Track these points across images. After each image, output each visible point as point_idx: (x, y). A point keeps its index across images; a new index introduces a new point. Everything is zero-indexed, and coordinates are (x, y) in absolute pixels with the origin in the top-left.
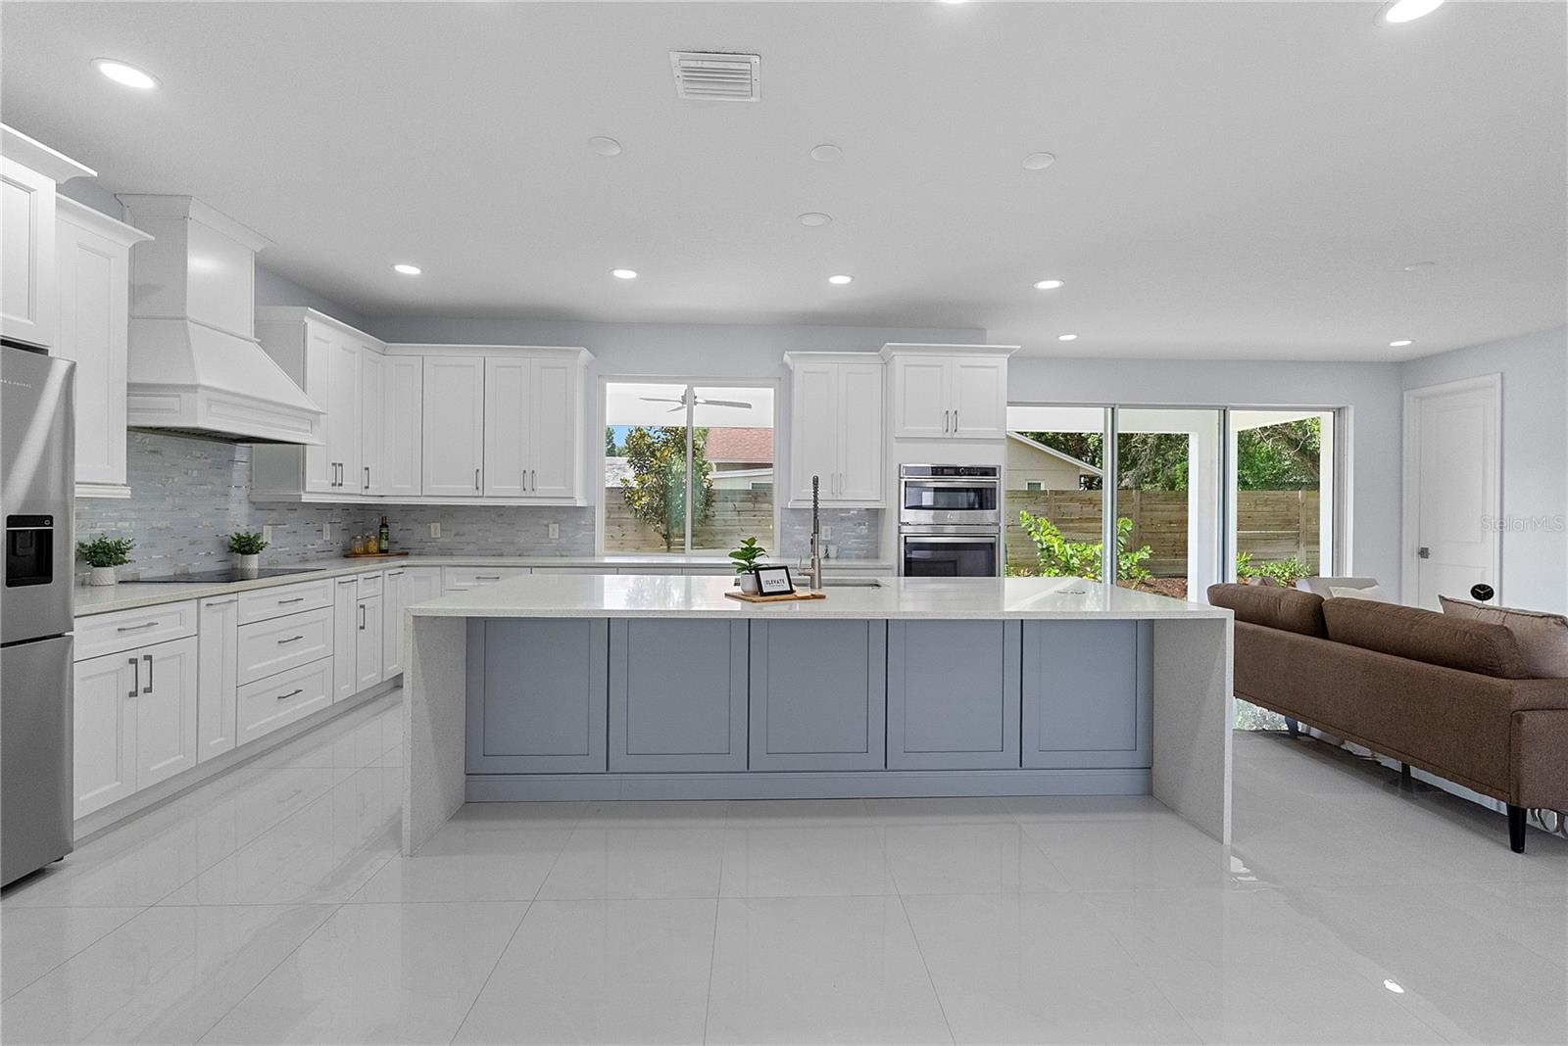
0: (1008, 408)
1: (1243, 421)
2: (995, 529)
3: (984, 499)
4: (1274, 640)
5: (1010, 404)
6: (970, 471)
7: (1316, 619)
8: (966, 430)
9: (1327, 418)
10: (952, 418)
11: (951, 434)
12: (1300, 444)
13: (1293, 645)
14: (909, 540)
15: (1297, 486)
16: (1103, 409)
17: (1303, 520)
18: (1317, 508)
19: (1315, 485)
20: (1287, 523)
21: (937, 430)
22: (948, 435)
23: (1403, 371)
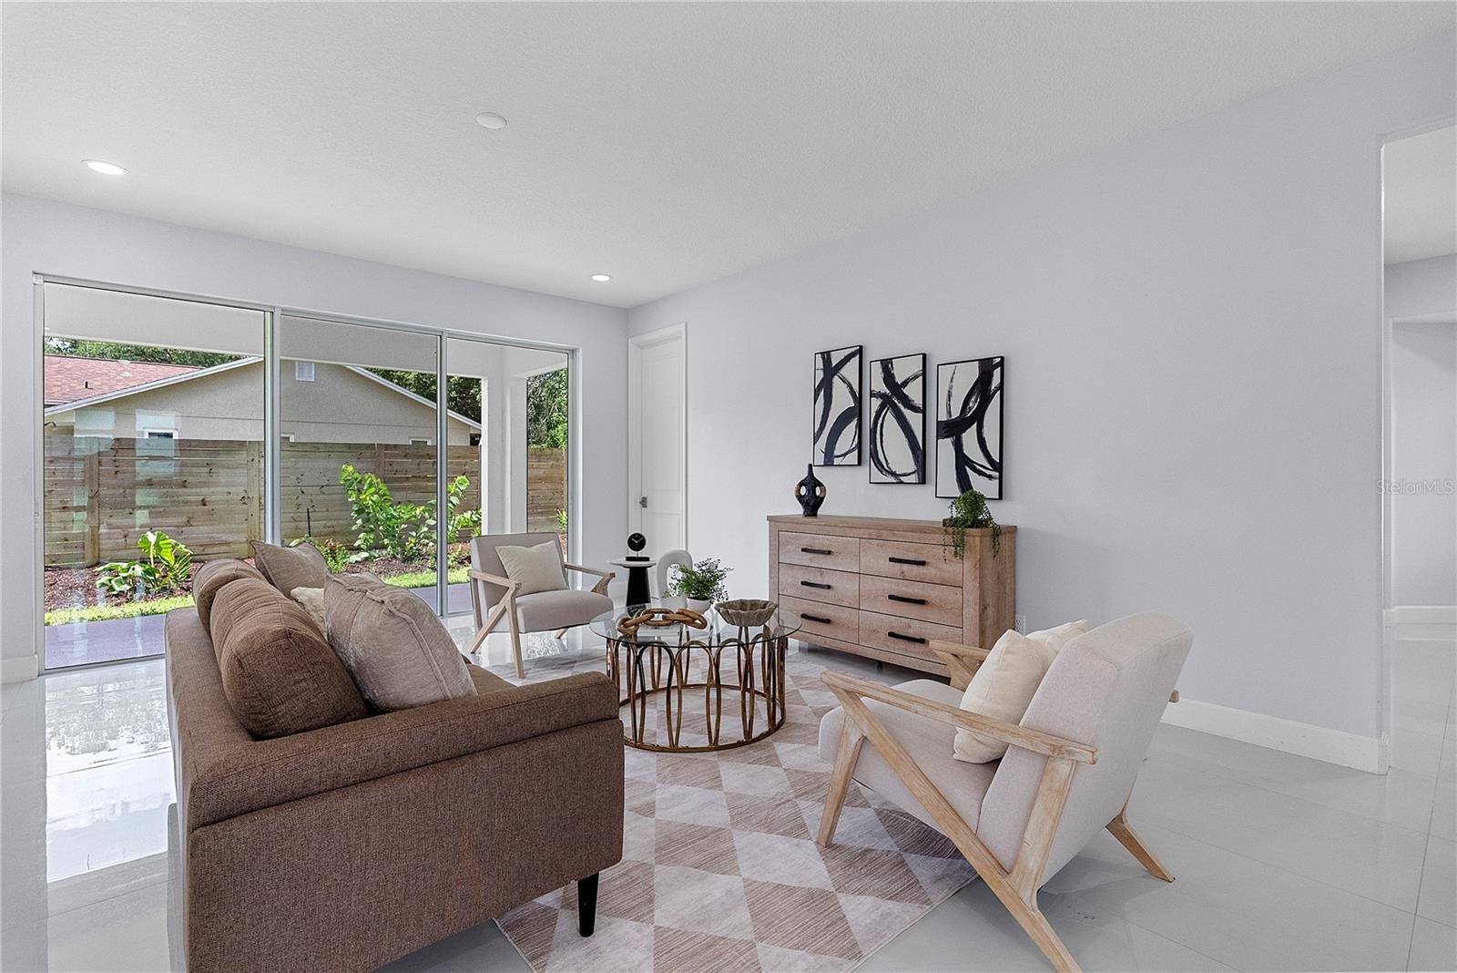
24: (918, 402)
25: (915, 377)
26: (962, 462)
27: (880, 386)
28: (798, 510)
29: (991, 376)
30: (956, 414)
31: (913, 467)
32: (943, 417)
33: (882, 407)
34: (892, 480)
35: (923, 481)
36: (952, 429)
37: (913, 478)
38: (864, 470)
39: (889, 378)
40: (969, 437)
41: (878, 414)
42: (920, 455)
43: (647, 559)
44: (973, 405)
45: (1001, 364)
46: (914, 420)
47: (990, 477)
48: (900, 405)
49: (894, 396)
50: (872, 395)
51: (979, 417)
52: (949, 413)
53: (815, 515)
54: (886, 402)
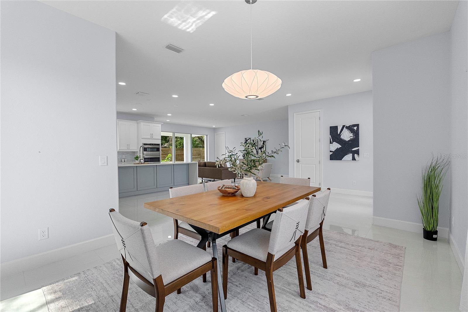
0: (161, 132)
1: (193, 136)
2: (159, 155)
3: (158, 150)
4: (201, 168)
5: (161, 131)
6: (155, 145)
7: (205, 165)
8: (154, 137)
9: (205, 136)
10: (152, 134)
11: (152, 138)
12: (201, 139)
13: (203, 168)
14: (145, 157)
15: (200, 147)
16: (172, 133)
17: (202, 154)
18: (204, 152)
19: (204, 147)
20: (199, 155)
21: (149, 137)
22: (151, 138)
23: (215, 130)
24: (257, 145)
25: (256, 142)
36: (260, 148)
39: (253, 142)
40: (262, 149)
45: (265, 142)
51: (263, 147)
52: (260, 146)
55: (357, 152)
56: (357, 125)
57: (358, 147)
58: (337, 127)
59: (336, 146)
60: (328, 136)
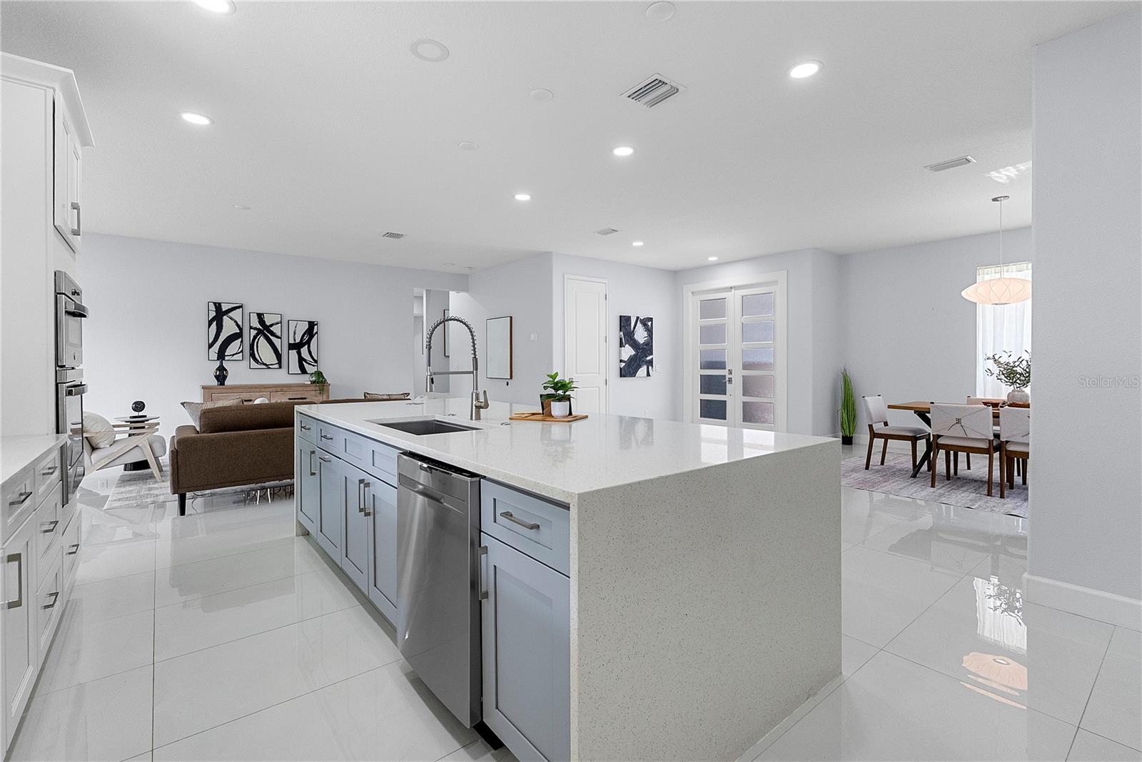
24: (279, 334)
25: (278, 323)
26: (301, 360)
27: (256, 324)
28: (215, 382)
29: (313, 328)
30: (298, 340)
31: (277, 362)
32: (292, 341)
33: (257, 334)
34: (264, 367)
35: (280, 367)
36: (296, 347)
37: (277, 366)
38: (246, 363)
39: (261, 321)
40: (304, 350)
41: (255, 337)
42: (279, 356)
43: (145, 416)
44: (306, 338)
45: (317, 324)
46: (276, 341)
47: (314, 366)
48: (269, 335)
49: (265, 330)
50: (251, 328)
51: (308, 342)
52: (295, 340)
53: (224, 385)
54: (259, 332)
55: (650, 362)
56: (651, 319)
57: (652, 354)
58: (629, 318)
59: (628, 352)
60: (615, 334)
